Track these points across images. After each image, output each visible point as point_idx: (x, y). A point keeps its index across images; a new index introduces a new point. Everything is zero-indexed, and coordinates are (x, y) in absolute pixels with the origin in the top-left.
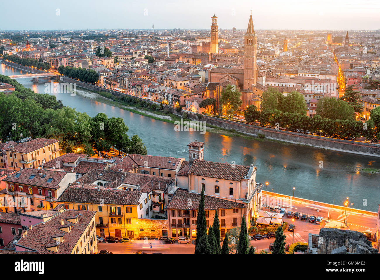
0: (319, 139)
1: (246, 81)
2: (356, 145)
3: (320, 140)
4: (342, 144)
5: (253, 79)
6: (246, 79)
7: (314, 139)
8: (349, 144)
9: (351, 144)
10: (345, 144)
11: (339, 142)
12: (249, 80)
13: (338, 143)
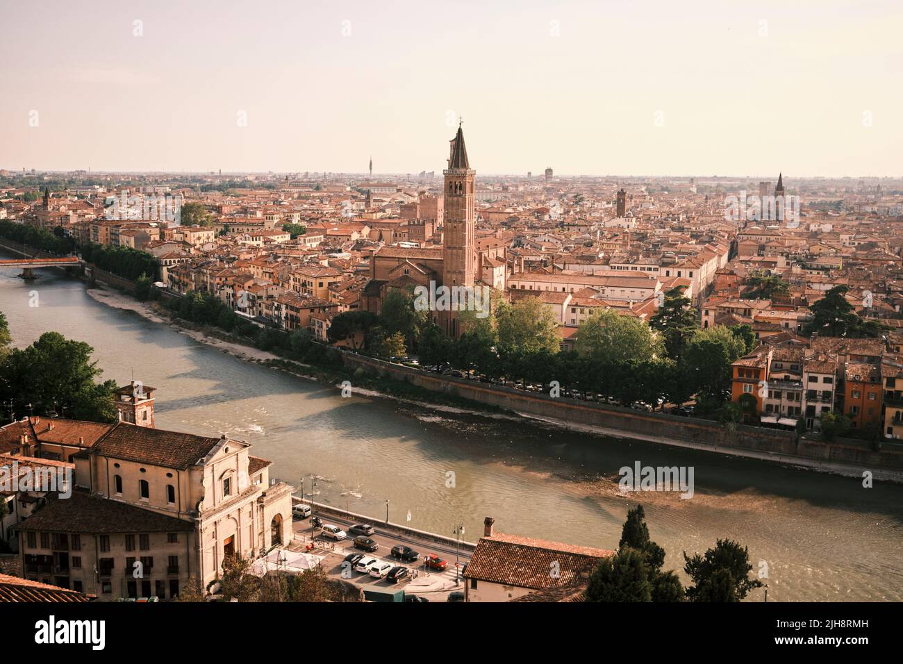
0: (572, 406)
1: (449, 276)
2: (651, 420)
3: (575, 407)
4: (622, 417)
5: (465, 272)
6: (448, 272)
7: (561, 407)
8: (637, 417)
9: (643, 418)
10: (630, 419)
11: (615, 413)
12: (454, 272)
13: (613, 415)
